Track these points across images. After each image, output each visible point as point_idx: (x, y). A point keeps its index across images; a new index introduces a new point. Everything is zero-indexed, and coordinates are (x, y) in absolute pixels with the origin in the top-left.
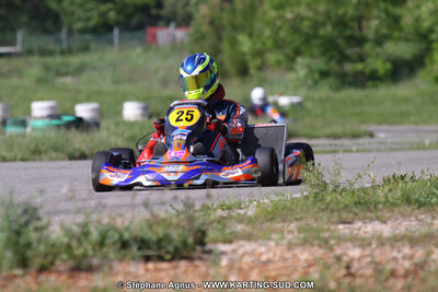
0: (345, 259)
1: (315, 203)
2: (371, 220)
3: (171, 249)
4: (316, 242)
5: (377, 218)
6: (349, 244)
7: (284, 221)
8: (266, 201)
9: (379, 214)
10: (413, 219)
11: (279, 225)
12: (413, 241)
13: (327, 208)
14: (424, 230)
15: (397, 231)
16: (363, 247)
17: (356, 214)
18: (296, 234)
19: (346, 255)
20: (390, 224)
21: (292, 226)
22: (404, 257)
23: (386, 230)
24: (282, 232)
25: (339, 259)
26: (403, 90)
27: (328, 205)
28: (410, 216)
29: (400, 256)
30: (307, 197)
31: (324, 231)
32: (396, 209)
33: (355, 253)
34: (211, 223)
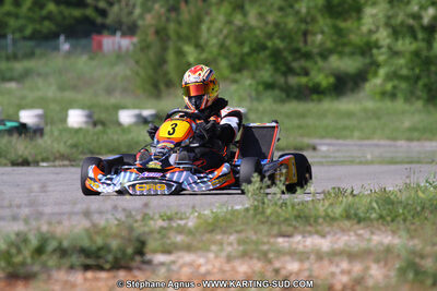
0: (283, 272)
1: (255, 215)
2: (310, 234)
3: (110, 258)
4: (255, 255)
5: (317, 233)
6: (288, 258)
7: (224, 232)
8: (206, 212)
9: (319, 228)
10: (352, 233)
11: (219, 237)
12: (351, 256)
13: (267, 221)
14: (363, 245)
15: (336, 246)
16: (301, 261)
17: (295, 228)
18: (236, 246)
19: (284, 268)
20: (329, 238)
21: (232, 238)
22: (343, 272)
23: (324, 244)
24: (221, 244)
25: (277, 271)
26: (346, 104)
27: (268, 218)
28: (349, 230)
29: (337, 270)
30: (247, 210)
31: (264, 243)
32: (335, 224)
33: (293, 266)
34: (151, 232)
